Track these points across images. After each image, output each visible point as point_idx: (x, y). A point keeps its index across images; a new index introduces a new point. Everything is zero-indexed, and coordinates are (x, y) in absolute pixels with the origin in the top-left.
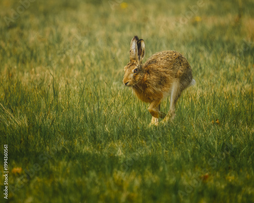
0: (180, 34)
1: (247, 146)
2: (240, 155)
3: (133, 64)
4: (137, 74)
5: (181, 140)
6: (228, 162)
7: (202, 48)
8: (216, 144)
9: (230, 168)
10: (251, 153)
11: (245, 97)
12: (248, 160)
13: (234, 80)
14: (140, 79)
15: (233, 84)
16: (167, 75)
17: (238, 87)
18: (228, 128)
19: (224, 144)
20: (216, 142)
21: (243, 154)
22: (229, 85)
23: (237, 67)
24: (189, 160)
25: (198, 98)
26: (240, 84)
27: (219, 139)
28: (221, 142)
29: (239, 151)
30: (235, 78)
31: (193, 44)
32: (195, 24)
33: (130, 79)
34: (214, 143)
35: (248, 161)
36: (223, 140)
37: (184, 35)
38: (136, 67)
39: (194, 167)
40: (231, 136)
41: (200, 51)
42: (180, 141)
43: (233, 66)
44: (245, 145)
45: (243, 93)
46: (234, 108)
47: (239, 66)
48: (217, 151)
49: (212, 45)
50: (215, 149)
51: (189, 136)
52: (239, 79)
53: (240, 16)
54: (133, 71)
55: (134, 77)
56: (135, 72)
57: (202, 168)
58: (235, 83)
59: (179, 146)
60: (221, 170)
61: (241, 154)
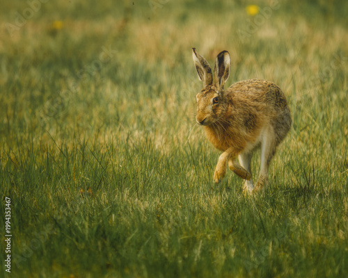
0: (29, 50)
1: (137, 231)
2: (125, 246)
3: (211, 91)
4: (217, 106)
5: (30, 221)
6: (106, 256)
7: (65, 72)
8: (87, 227)
9: (108, 266)
10: (144, 242)
11: (134, 151)
12: (138, 253)
13: (117, 124)
14: (222, 113)
15: (115, 130)
16: (257, 113)
17: (123, 135)
18: (107, 201)
19: (99, 227)
20: (87, 224)
21: (129, 244)
22: (108, 132)
23: (122, 103)
24: (42, 253)
25: (58, 152)
26: (126, 131)
27: (91, 219)
28: (95, 224)
29: (124, 240)
30: (118, 120)
31: (49, 65)
32: (53, 33)
33: (209, 113)
34: (83, 226)
35: (139, 255)
36: (98, 221)
37: (35, 52)
38: (216, 95)
39: (51, 264)
40: (111, 214)
41: (61, 76)
42: (28, 222)
43: (115, 100)
44: (134, 229)
45: (131, 145)
46: (116, 168)
47: (125, 101)
48: (89, 238)
49: (80, 67)
50: (85, 235)
51: (42, 214)
52: (125, 122)
53: (126, 20)
54: (211, 100)
55: (214, 110)
56: (214, 102)
57: (63, 265)
58: (118, 129)
59: (26, 230)
60: (95, 268)
61: (127, 243)
